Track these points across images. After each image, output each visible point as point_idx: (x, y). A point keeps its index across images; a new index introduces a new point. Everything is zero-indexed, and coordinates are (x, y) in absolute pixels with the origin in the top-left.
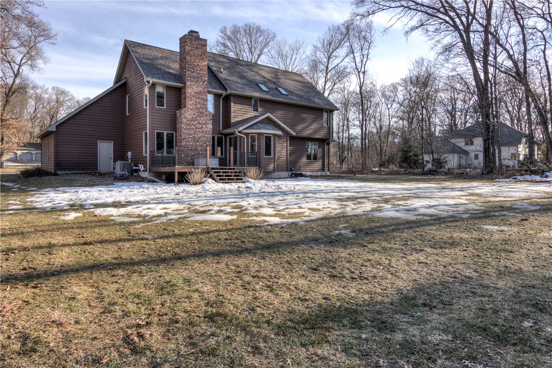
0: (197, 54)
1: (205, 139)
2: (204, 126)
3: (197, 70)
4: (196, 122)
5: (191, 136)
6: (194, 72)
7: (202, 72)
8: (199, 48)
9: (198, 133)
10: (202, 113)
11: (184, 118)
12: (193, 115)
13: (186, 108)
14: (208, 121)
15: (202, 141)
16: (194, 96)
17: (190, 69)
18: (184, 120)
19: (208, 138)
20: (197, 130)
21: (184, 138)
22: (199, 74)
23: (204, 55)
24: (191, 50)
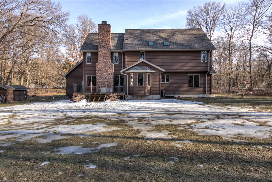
0: (104, 33)
1: (109, 77)
2: (108, 71)
3: (104, 42)
4: (104, 69)
5: (101, 77)
6: (103, 43)
7: (107, 42)
8: (105, 30)
9: (105, 75)
10: (107, 64)
11: (97, 68)
12: (102, 66)
13: (98, 63)
14: (111, 68)
15: (107, 79)
16: (102, 56)
17: (100, 42)
18: (97, 69)
19: (111, 77)
20: (105, 73)
21: (97, 78)
22: (105, 43)
23: (108, 33)
24: (101, 32)
